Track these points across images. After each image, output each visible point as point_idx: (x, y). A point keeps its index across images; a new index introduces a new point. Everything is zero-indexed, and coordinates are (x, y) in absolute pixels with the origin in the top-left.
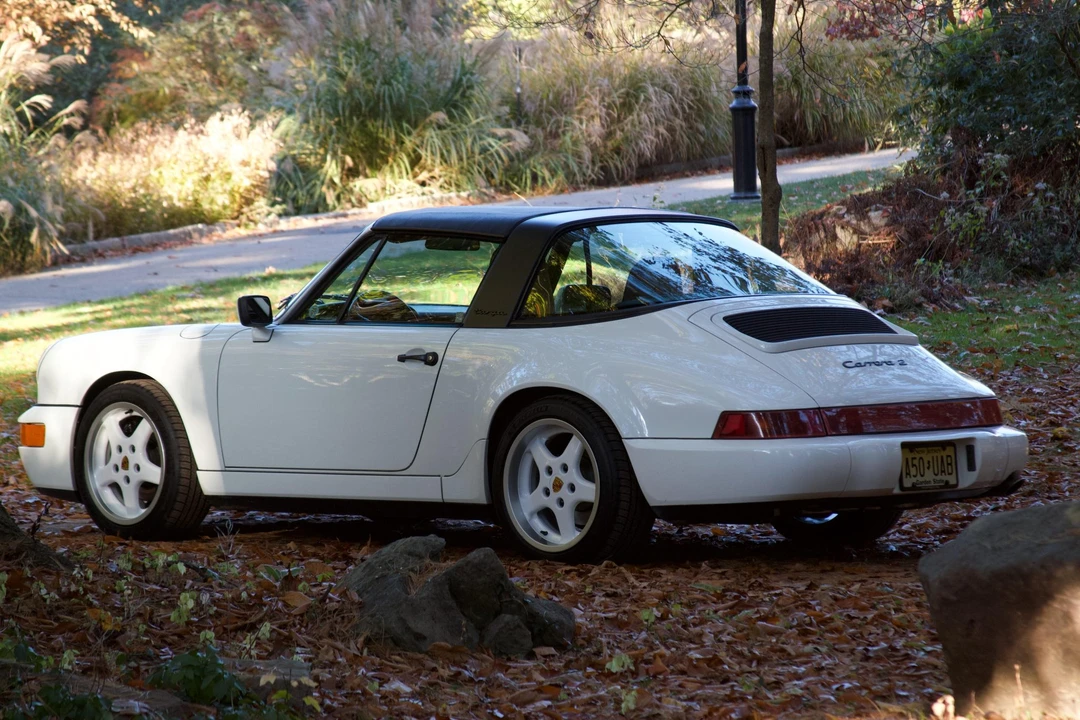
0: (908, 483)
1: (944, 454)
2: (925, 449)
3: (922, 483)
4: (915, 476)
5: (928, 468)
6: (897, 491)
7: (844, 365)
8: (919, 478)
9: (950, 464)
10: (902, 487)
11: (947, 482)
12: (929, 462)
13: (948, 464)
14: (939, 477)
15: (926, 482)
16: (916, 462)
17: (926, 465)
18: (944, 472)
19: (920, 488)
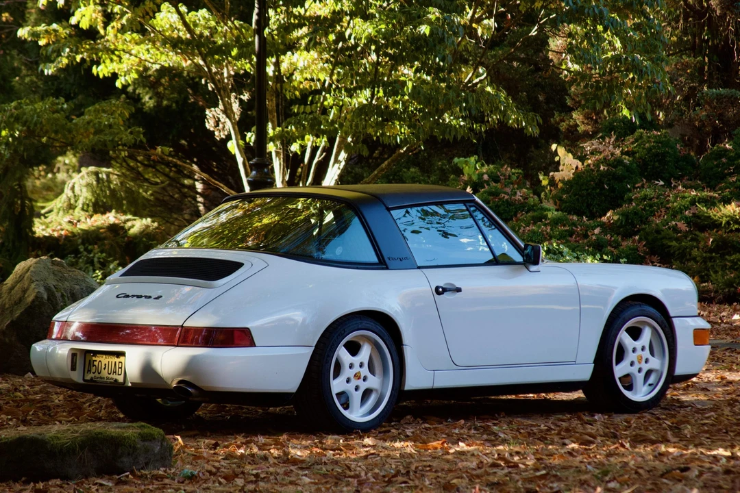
0: (88, 377)
1: (117, 360)
2: (104, 356)
3: (97, 378)
4: (94, 373)
5: (105, 368)
6: (81, 381)
7: (117, 297)
8: (97, 374)
9: (121, 368)
10: (84, 380)
11: (116, 380)
12: (105, 365)
13: (119, 368)
14: (111, 376)
15: (101, 378)
16: (96, 363)
17: (103, 366)
18: (116, 372)
19: (95, 382)
